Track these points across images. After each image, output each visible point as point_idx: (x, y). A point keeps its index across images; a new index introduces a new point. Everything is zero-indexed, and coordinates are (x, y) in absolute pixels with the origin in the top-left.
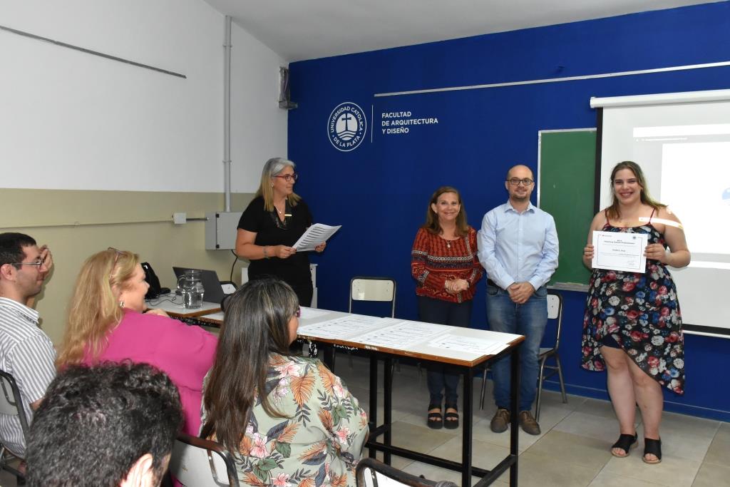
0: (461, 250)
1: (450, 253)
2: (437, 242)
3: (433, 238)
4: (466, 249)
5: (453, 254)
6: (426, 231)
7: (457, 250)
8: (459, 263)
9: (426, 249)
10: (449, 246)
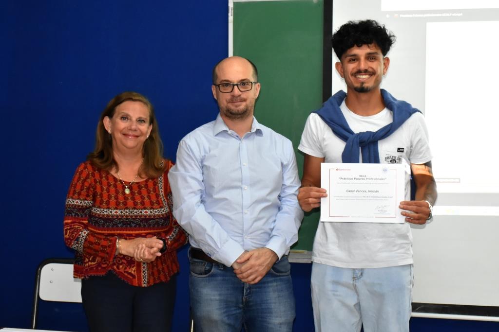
0: (149, 197)
1: (130, 202)
2: (109, 185)
3: (101, 177)
4: (158, 196)
5: (135, 204)
6: (89, 166)
7: (143, 198)
8: (146, 219)
9: (88, 196)
10: (127, 191)
